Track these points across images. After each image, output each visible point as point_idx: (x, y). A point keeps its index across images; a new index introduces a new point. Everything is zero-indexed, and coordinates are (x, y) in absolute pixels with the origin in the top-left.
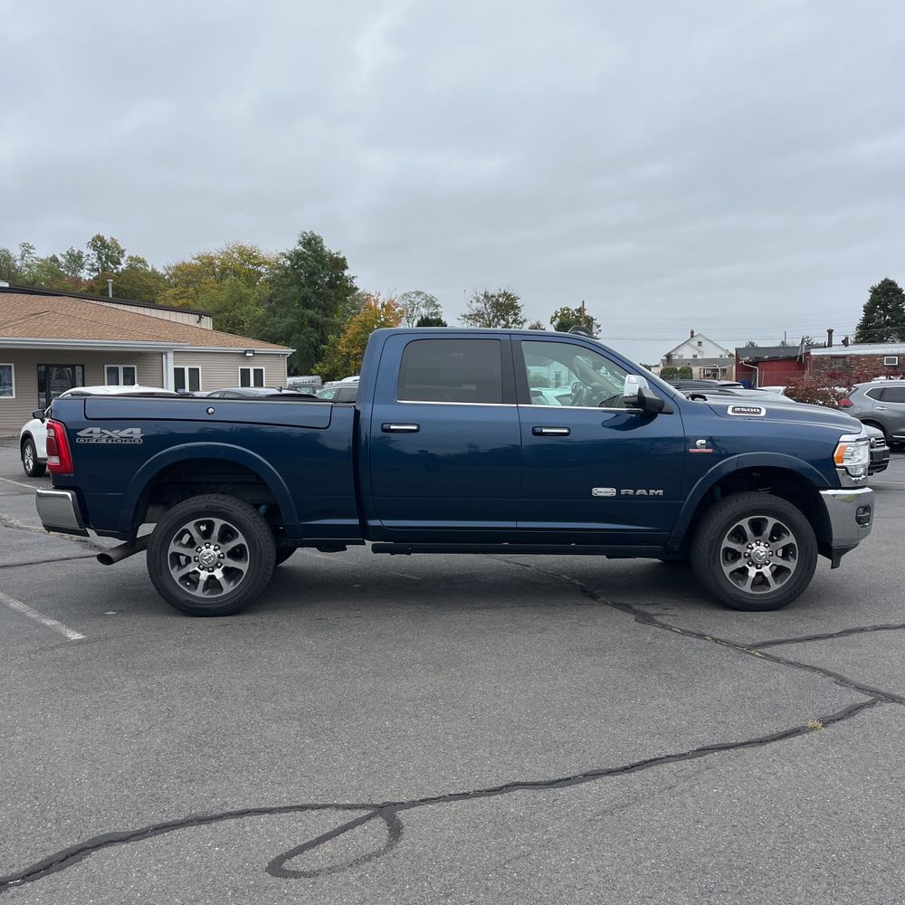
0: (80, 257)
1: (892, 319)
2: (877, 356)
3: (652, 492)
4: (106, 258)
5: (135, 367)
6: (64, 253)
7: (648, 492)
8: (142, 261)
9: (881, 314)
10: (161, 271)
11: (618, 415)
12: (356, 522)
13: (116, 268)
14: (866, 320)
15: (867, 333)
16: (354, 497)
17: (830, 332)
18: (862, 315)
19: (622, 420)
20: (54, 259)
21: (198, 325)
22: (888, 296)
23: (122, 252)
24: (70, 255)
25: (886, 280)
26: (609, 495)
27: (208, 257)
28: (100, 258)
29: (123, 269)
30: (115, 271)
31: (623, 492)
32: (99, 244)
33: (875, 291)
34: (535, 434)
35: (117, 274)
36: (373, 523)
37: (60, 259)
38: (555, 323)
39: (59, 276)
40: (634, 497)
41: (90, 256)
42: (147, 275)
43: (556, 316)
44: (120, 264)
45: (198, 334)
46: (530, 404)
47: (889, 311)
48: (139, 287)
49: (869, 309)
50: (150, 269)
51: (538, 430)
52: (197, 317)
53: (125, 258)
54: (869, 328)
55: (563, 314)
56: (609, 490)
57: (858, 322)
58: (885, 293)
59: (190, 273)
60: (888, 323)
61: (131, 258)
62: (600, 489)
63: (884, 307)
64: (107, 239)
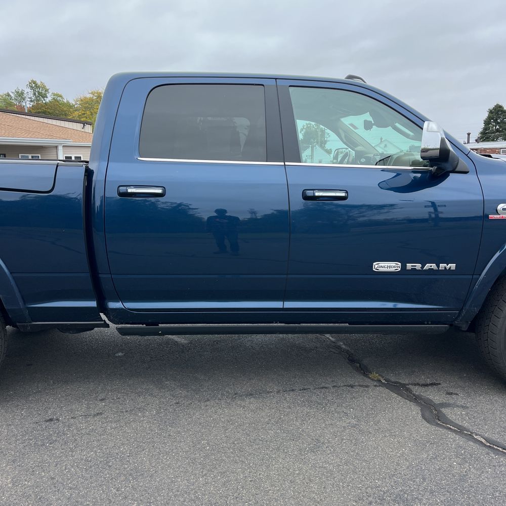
0: (22, 93)
1: (500, 128)
2: (497, 149)
3: (442, 266)
4: (38, 94)
5: (39, 155)
6: (14, 91)
7: (438, 266)
8: (61, 96)
9: (494, 125)
10: (72, 102)
11: (398, 175)
12: (93, 304)
13: (44, 100)
14: (485, 129)
15: (485, 136)
16: (89, 275)
17: (469, 134)
18: (483, 126)
19: (405, 181)
20: (9, 95)
21: (82, 130)
22: (498, 114)
23: (47, 90)
24: (18, 92)
25: (497, 105)
26: (392, 270)
27: (97, 93)
28: (35, 94)
29: (49, 101)
30: (44, 102)
31: (409, 266)
32: (34, 85)
33: (491, 112)
34: (306, 198)
35: (45, 103)
36: (113, 305)
37: (12, 95)
38: (302, 132)
39: (11, 104)
40: (422, 272)
41: (29, 93)
42: (64, 104)
43: (304, 128)
44: (47, 97)
45: (81, 135)
46: (300, 162)
47: (498, 123)
48: (59, 111)
49: (487, 122)
50: (65, 101)
51: (309, 193)
52: (82, 125)
53: (50, 94)
54: (486, 134)
55: (307, 127)
56: (393, 264)
57: (481, 130)
58: (496, 113)
59: (87, 102)
60: (497, 130)
61: (54, 95)
62: (382, 264)
63: (496, 121)
64: (39, 83)
